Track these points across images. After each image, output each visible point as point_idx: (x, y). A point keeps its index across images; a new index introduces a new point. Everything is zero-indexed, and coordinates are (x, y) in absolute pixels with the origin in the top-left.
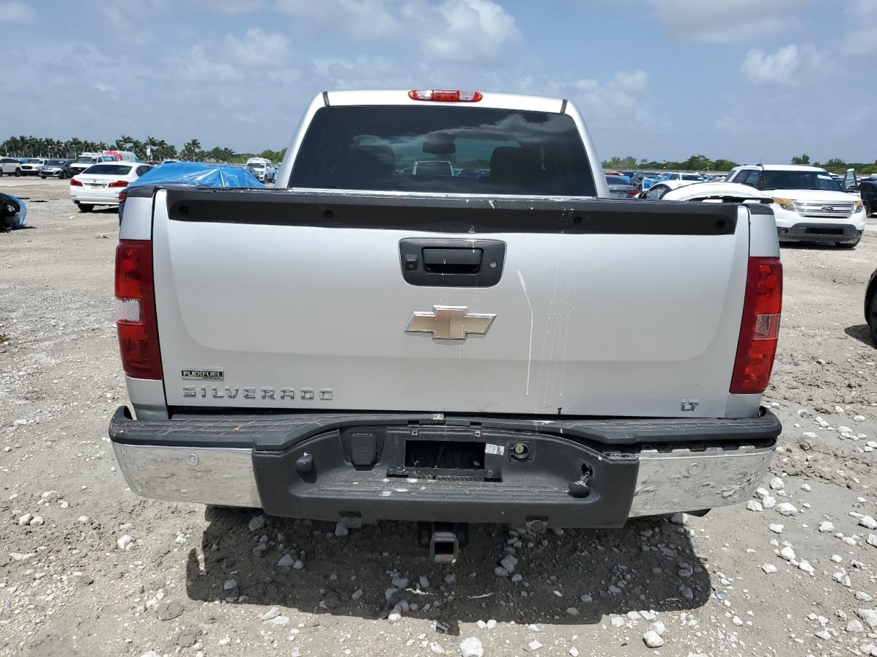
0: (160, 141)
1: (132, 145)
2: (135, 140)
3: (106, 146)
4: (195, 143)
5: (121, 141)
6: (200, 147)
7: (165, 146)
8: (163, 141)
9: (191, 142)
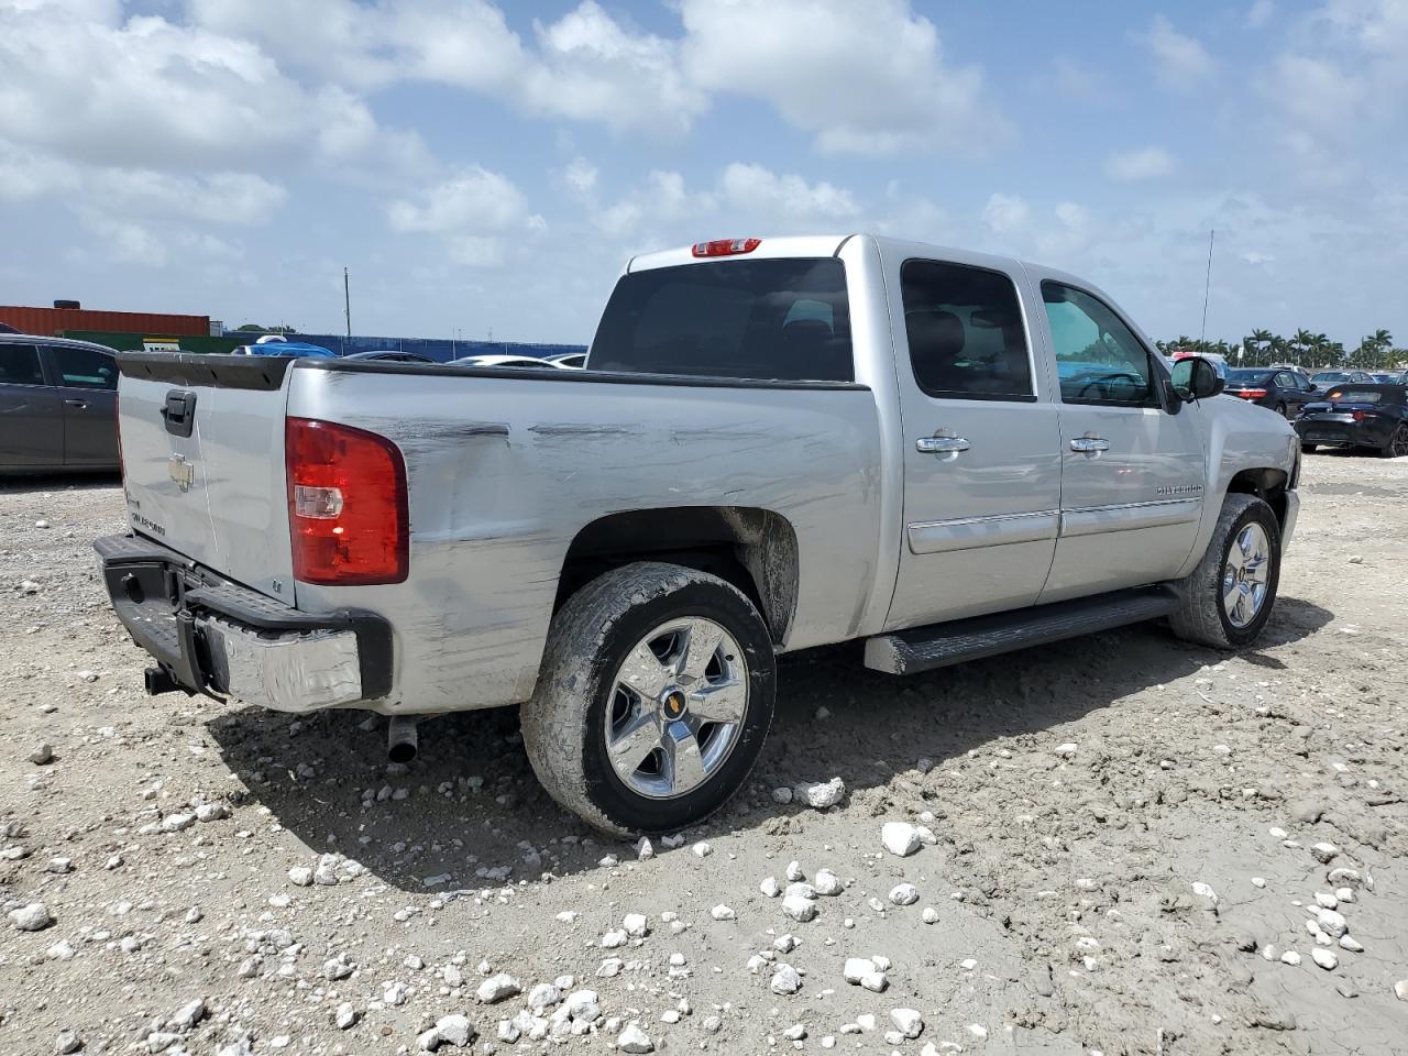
0: (1317, 335)
1: (1268, 343)
2: (1274, 336)
3: (1227, 346)
4: (1382, 337)
5: (1253, 339)
6: (1390, 344)
7: (1325, 343)
8: (1324, 336)
9: (1375, 336)
